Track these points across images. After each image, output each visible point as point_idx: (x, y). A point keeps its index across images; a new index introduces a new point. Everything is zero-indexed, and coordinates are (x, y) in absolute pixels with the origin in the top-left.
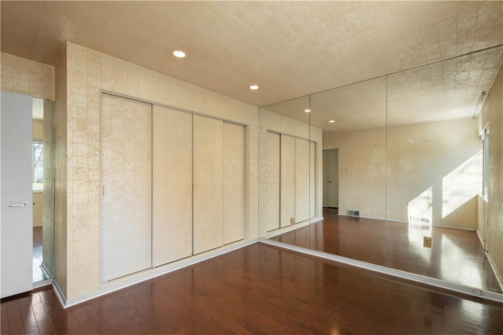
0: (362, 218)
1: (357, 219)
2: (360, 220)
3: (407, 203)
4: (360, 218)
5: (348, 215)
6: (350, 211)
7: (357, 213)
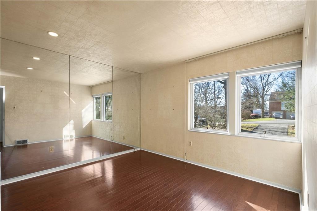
0: (29, 144)
1: (25, 146)
2: (28, 146)
3: (62, 128)
4: (28, 144)
5: (16, 145)
6: (17, 141)
7: (25, 141)
